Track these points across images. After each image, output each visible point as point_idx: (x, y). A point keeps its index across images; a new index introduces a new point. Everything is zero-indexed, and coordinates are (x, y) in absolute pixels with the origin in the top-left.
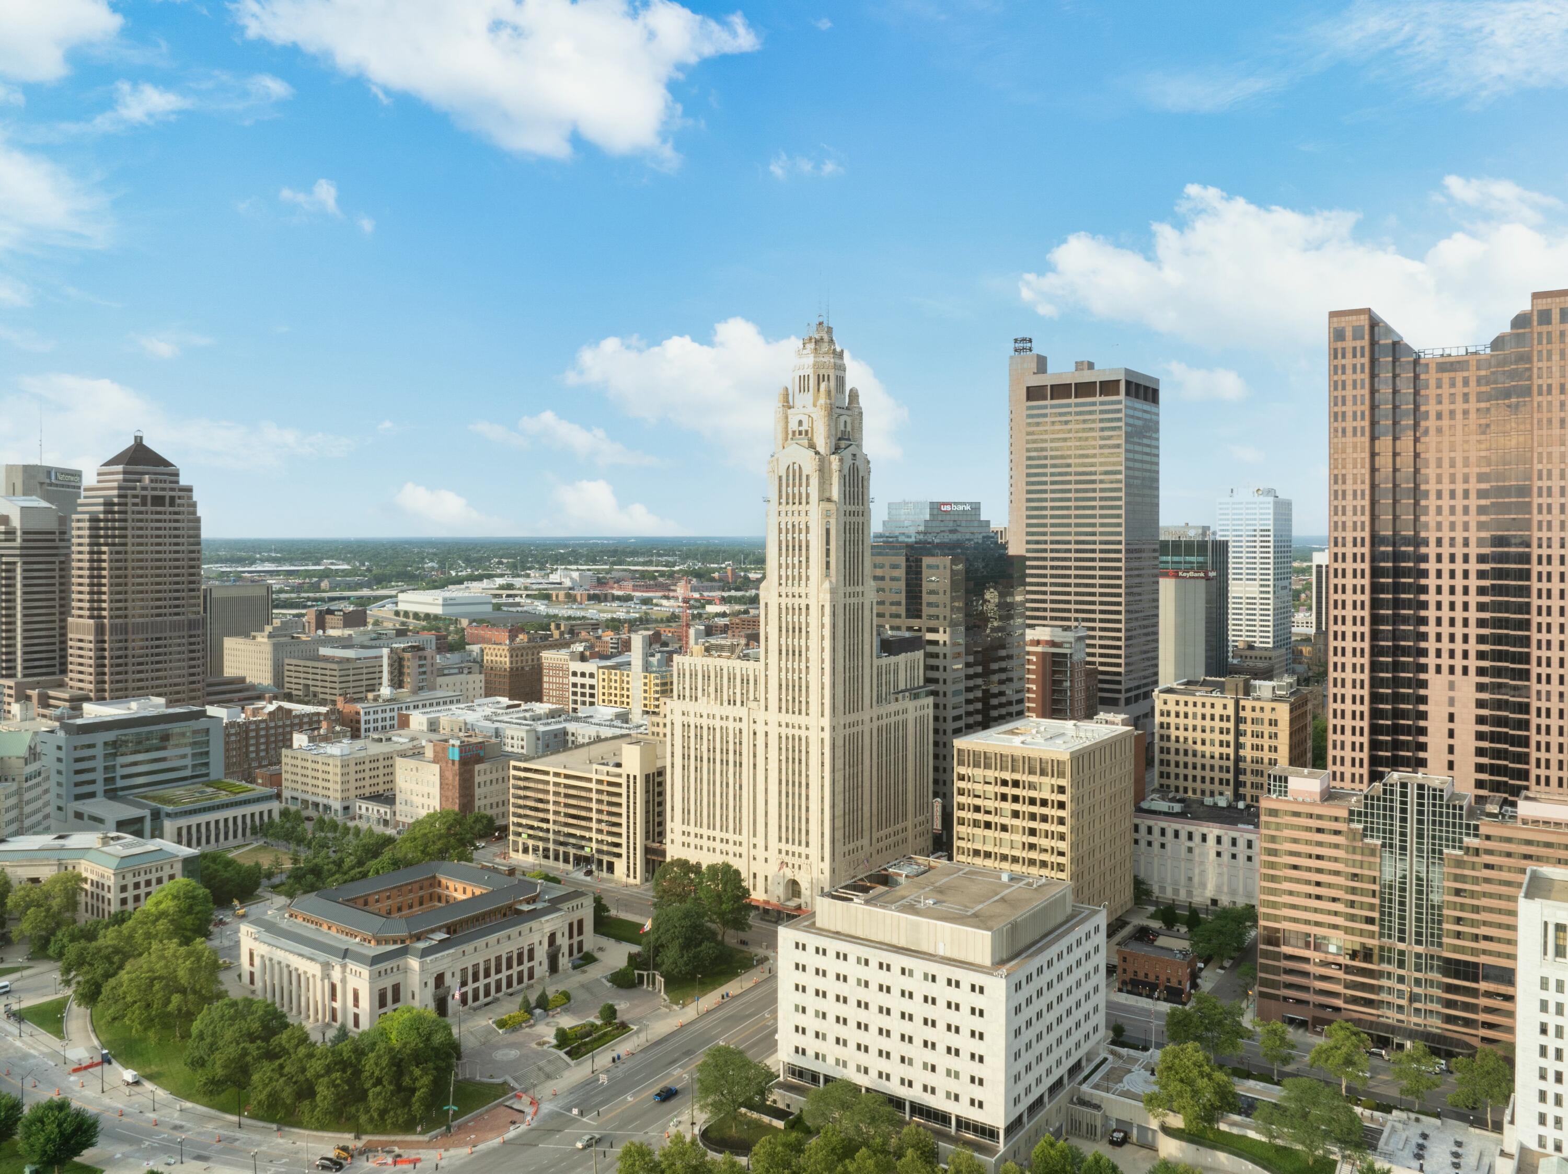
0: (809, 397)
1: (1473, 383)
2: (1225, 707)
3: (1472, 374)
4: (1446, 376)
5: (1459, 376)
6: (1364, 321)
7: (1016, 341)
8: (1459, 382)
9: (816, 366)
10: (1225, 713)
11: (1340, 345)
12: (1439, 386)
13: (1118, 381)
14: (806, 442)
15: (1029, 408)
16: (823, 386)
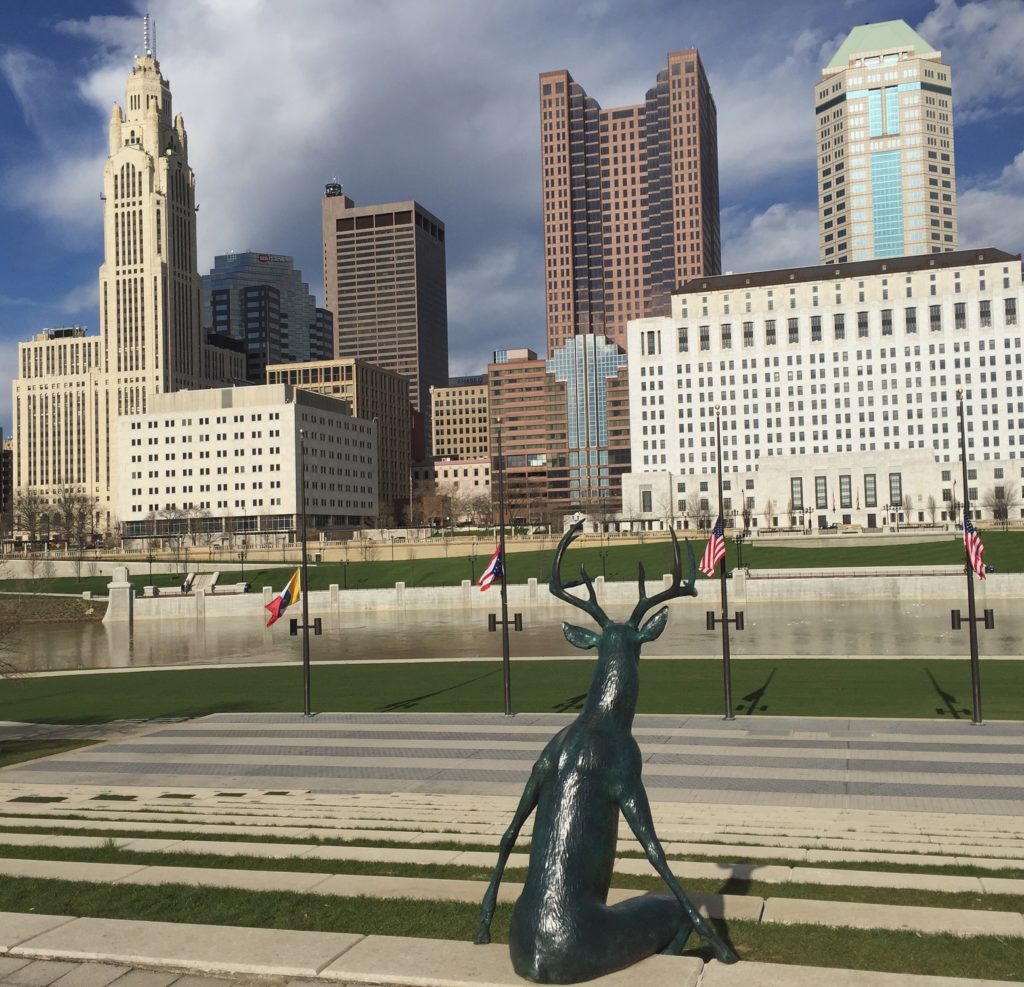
0: (139, 113)
1: (636, 125)
2: (482, 392)
3: (636, 118)
4: (619, 121)
5: (627, 120)
6: (563, 79)
7: (328, 187)
8: (627, 125)
9: (145, 88)
10: (482, 396)
11: (547, 97)
12: (615, 128)
13: (410, 212)
14: (138, 146)
15: (339, 237)
16: (152, 102)
